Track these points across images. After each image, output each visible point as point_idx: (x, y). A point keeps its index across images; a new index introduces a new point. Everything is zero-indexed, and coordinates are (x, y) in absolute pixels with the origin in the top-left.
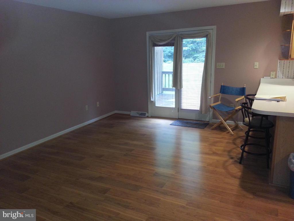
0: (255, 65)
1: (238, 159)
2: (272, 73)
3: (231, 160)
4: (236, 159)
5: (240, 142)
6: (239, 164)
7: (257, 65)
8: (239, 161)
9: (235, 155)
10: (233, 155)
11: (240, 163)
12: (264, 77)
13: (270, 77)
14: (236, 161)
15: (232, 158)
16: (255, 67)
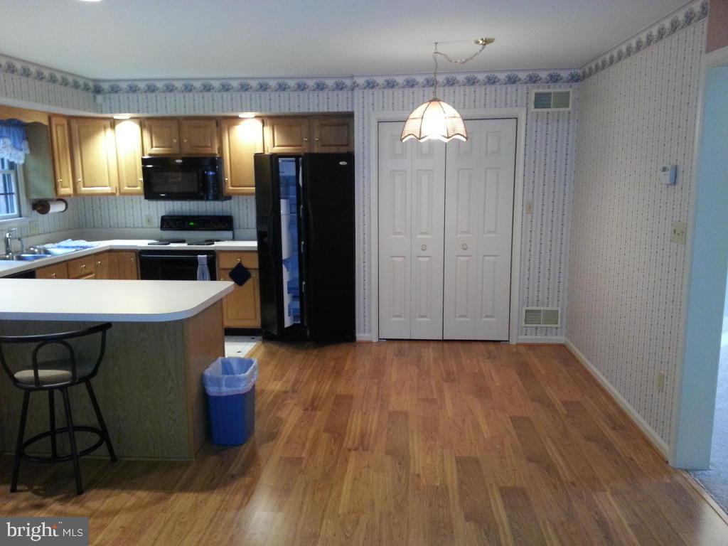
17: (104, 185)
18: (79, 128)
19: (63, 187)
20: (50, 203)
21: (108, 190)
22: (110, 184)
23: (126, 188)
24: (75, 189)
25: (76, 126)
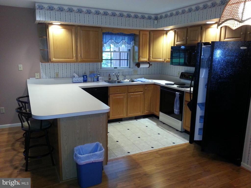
0: (19, 67)
1: (23, 166)
2: (36, 74)
3: (16, 171)
4: (21, 168)
5: (18, 146)
6: (25, 172)
7: (21, 67)
8: (24, 168)
9: (18, 162)
10: (17, 163)
11: (26, 170)
12: (30, 78)
13: (35, 78)
14: (21, 170)
15: (16, 168)
16: (20, 69)
17: (160, 58)
18: (153, 35)
19: (142, 58)
20: (140, 64)
21: (161, 60)
22: (162, 58)
23: (168, 59)
24: (149, 59)
25: (153, 34)
